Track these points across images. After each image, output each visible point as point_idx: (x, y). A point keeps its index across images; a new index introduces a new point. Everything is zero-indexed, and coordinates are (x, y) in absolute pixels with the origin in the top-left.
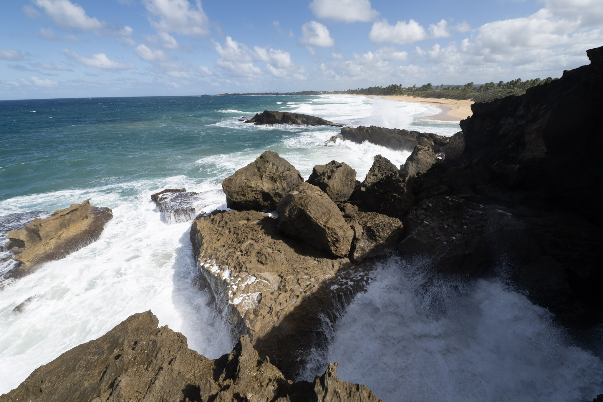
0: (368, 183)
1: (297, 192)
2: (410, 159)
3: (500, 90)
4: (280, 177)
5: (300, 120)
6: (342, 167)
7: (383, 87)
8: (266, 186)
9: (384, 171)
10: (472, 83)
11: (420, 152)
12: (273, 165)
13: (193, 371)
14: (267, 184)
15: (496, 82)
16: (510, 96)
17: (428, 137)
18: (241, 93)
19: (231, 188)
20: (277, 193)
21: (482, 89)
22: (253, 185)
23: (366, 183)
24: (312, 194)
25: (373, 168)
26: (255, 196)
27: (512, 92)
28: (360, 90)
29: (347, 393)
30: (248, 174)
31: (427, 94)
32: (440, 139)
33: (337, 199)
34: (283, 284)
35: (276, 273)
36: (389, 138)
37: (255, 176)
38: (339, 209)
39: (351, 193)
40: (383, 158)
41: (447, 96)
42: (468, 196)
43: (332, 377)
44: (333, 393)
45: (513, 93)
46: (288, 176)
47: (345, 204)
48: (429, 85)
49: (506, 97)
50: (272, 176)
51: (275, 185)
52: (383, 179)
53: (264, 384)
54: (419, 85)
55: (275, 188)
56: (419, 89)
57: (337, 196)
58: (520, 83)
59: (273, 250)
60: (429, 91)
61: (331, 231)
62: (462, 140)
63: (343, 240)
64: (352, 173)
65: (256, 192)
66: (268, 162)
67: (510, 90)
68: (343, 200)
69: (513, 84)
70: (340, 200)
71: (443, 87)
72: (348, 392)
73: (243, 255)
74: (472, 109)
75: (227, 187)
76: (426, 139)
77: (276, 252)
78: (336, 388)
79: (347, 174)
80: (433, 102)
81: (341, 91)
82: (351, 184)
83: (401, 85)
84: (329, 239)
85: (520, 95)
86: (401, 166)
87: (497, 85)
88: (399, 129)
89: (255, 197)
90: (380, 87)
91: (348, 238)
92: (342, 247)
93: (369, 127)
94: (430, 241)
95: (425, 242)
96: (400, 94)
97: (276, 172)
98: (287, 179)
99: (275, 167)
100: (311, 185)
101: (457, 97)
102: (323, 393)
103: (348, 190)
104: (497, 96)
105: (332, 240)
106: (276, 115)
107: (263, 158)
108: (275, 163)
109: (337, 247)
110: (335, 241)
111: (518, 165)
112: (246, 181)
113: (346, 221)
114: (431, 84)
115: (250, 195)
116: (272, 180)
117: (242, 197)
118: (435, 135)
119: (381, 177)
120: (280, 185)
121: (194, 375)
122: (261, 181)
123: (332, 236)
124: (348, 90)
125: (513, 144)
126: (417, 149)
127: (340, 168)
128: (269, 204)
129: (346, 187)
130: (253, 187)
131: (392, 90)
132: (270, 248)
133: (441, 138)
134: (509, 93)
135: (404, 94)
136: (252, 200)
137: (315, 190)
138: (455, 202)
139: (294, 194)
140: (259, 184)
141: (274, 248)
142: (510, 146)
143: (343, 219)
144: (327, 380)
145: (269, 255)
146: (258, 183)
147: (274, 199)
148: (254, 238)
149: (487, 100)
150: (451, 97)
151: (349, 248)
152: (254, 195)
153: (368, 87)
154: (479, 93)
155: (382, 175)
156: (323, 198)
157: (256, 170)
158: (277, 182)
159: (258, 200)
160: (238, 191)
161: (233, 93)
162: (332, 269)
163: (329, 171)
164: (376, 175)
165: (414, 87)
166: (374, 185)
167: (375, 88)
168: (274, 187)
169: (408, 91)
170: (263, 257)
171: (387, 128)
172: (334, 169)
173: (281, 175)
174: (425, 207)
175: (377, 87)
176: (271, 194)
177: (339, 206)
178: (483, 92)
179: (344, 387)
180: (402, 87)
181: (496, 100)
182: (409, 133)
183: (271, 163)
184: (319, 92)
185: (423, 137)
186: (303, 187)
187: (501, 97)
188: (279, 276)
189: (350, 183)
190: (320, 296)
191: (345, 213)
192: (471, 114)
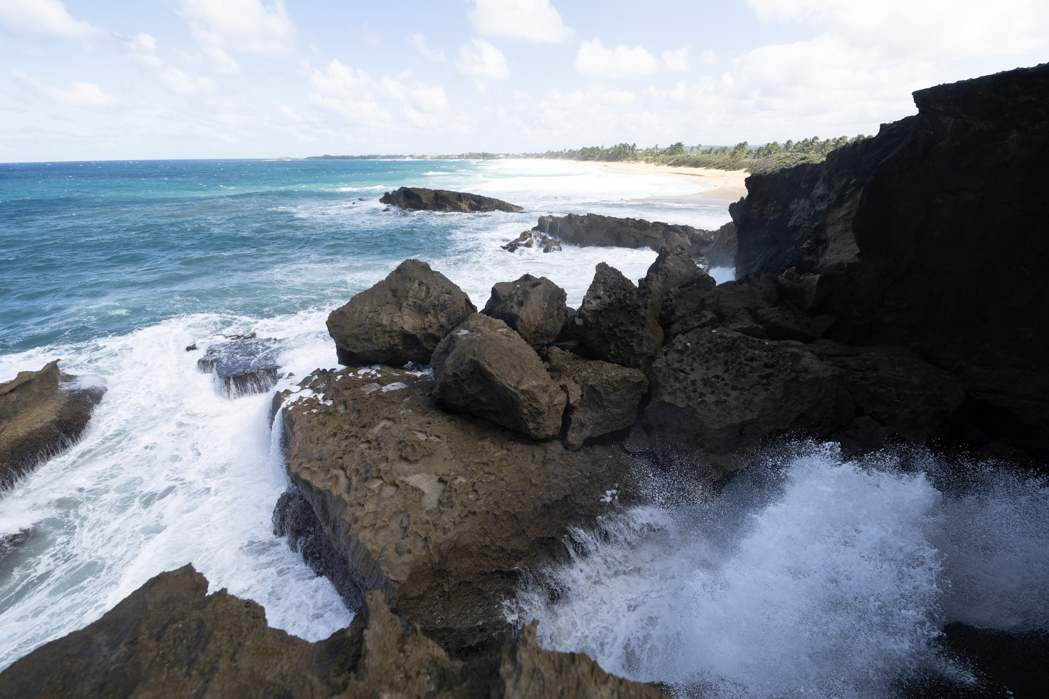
0: (587, 312)
1: (466, 332)
2: (654, 269)
3: (789, 154)
4: (434, 306)
5: (466, 204)
6: (541, 286)
7: (604, 148)
8: (409, 322)
9: (612, 289)
10: (745, 143)
11: (669, 257)
12: (421, 284)
13: (279, 666)
14: (410, 319)
15: (782, 142)
16: (803, 164)
17: (681, 231)
18: (355, 155)
19: (343, 328)
20: (430, 333)
21: (761, 153)
22: (384, 322)
23: (584, 311)
24: (492, 334)
25: (595, 286)
26: (389, 341)
27: (806, 157)
28: (567, 151)
29: (556, 670)
30: (375, 302)
31: (677, 160)
32: (699, 234)
33: (535, 341)
34: (447, 494)
35: (434, 476)
36: (619, 233)
37: (389, 305)
38: (539, 358)
39: (559, 329)
40: (610, 268)
41: (709, 163)
42: (745, 326)
43: (530, 645)
44: (531, 673)
45: (808, 160)
46: (448, 304)
47: (549, 349)
48: (679, 145)
49: (798, 167)
50: (420, 305)
51: (426, 320)
52: (611, 304)
53: (413, 674)
54: (665, 145)
55: (426, 326)
56: (664, 152)
57: (535, 336)
58: (818, 143)
59: (427, 436)
60: (679, 155)
61: (528, 397)
62: (734, 236)
63: (549, 411)
64: (559, 295)
65: (391, 335)
66: (410, 279)
67: (802, 155)
68: (546, 342)
69: (807, 145)
70: (541, 341)
71: (701, 149)
72: (558, 668)
73: (372, 448)
74: (746, 185)
75: (336, 326)
76: (677, 234)
77: (433, 438)
78: (536, 664)
79: (550, 296)
80: (687, 174)
81: (535, 154)
82: (558, 314)
83: (634, 145)
84: (525, 411)
85: (818, 162)
86: (640, 281)
87: (784, 146)
88: (634, 219)
89: (390, 344)
90: (600, 147)
91: (557, 406)
92: (547, 423)
93: (584, 216)
94: (690, 403)
95: (683, 406)
96: (634, 160)
97: (426, 297)
98: (446, 308)
99: (424, 288)
100: (490, 318)
101: (724, 166)
102: (515, 675)
103: (554, 325)
104: (784, 164)
105: (530, 411)
106: (422, 195)
107: (402, 273)
108: (424, 282)
109: (538, 423)
110: (535, 413)
111: (818, 275)
112: (371, 315)
113: (552, 378)
114: (682, 144)
115: (381, 340)
116: (420, 311)
117: (365, 344)
118: (692, 228)
119: (608, 300)
120: (435, 321)
121: (281, 674)
122: (399, 314)
123: (530, 405)
124: (547, 152)
125: (809, 241)
126: (664, 251)
127: (539, 286)
128: (416, 354)
129: (551, 319)
130: (386, 326)
131: (620, 152)
132: (422, 432)
133: (702, 234)
134: (802, 159)
135: (640, 160)
136: (384, 349)
137: (496, 326)
138: (726, 338)
139: (459, 334)
140: (396, 319)
141: (429, 432)
142: (805, 245)
143: (547, 375)
144: (521, 651)
145: (419, 444)
146: (394, 318)
147: (425, 345)
148: (391, 416)
149: (769, 171)
150: (714, 165)
151: (560, 423)
152: (389, 339)
153: (580, 148)
154: (756, 160)
155: (609, 297)
156: (512, 340)
157: (390, 295)
158: (429, 315)
159: (397, 347)
160: (358, 334)
161: (340, 154)
162: (532, 462)
163: (519, 293)
164: (599, 298)
165: (656, 148)
166: (596, 313)
167: (593, 149)
168: (424, 324)
169: (646, 155)
170: (409, 449)
171: (615, 218)
172: (528, 289)
173: (436, 303)
174: (680, 347)
175: (595, 147)
176: (419, 336)
177: (539, 352)
178: (762, 158)
179: (550, 660)
180: (636, 148)
181: (783, 170)
182: (650, 226)
183: (417, 282)
184: (498, 155)
185: (674, 231)
186: (475, 321)
187: (790, 166)
188: (441, 481)
189: (556, 312)
190: (514, 509)
191: (550, 364)
192: (745, 193)
